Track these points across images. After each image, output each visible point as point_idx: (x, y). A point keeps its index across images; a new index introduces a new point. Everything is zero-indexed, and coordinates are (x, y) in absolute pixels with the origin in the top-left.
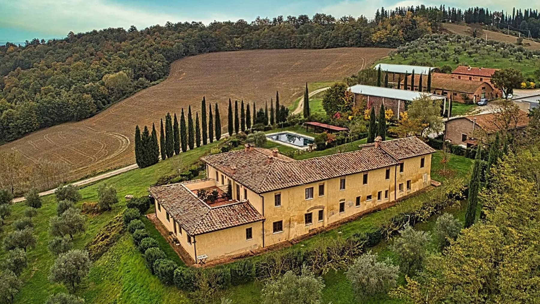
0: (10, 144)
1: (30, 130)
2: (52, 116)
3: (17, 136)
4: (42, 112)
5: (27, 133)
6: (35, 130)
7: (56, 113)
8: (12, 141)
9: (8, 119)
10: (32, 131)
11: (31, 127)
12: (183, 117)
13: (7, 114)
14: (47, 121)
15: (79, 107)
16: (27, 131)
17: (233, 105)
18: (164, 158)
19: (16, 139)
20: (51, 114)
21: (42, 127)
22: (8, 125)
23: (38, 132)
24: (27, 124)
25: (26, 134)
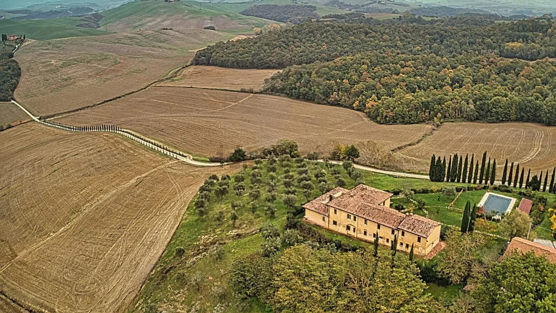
0: (488, 124)
1: (507, 119)
2: (528, 114)
3: (495, 120)
4: (521, 108)
5: (504, 121)
6: (511, 121)
7: (532, 113)
8: (491, 123)
9: (494, 104)
10: (508, 121)
11: (508, 117)
12: (467, 159)
13: (495, 101)
14: (523, 116)
15: (548, 115)
16: (504, 119)
17: (509, 165)
18: (448, 181)
19: (494, 122)
20: (527, 112)
21: (517, 120)
22: (492, 109)
23: (513, 124)
24: (506, 114)
25: (502, 121)
